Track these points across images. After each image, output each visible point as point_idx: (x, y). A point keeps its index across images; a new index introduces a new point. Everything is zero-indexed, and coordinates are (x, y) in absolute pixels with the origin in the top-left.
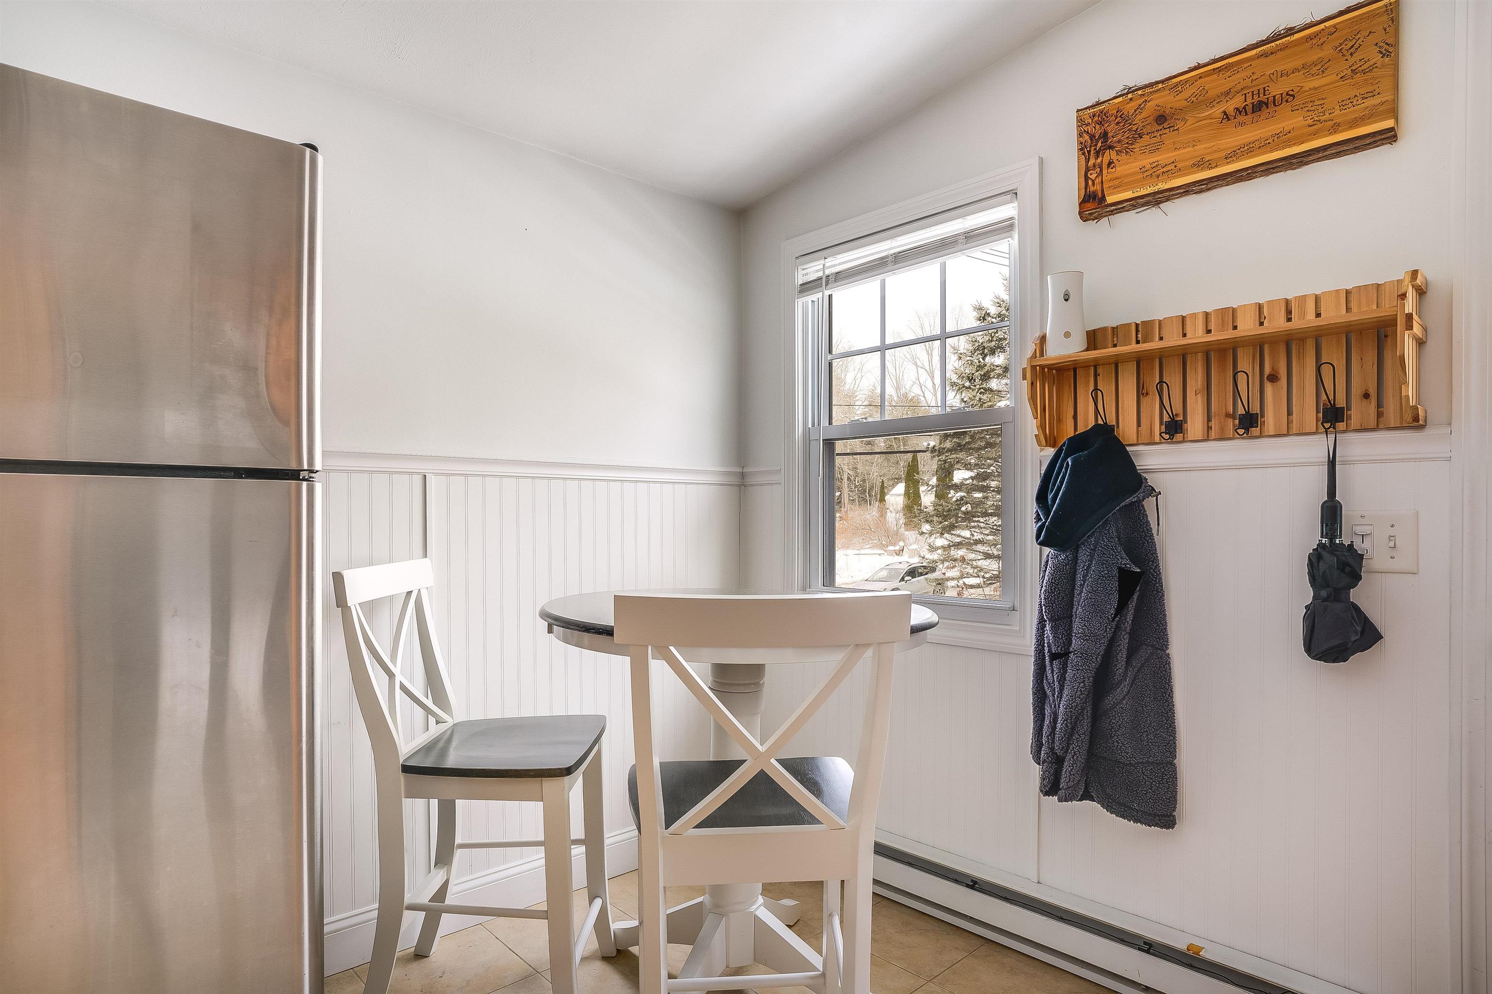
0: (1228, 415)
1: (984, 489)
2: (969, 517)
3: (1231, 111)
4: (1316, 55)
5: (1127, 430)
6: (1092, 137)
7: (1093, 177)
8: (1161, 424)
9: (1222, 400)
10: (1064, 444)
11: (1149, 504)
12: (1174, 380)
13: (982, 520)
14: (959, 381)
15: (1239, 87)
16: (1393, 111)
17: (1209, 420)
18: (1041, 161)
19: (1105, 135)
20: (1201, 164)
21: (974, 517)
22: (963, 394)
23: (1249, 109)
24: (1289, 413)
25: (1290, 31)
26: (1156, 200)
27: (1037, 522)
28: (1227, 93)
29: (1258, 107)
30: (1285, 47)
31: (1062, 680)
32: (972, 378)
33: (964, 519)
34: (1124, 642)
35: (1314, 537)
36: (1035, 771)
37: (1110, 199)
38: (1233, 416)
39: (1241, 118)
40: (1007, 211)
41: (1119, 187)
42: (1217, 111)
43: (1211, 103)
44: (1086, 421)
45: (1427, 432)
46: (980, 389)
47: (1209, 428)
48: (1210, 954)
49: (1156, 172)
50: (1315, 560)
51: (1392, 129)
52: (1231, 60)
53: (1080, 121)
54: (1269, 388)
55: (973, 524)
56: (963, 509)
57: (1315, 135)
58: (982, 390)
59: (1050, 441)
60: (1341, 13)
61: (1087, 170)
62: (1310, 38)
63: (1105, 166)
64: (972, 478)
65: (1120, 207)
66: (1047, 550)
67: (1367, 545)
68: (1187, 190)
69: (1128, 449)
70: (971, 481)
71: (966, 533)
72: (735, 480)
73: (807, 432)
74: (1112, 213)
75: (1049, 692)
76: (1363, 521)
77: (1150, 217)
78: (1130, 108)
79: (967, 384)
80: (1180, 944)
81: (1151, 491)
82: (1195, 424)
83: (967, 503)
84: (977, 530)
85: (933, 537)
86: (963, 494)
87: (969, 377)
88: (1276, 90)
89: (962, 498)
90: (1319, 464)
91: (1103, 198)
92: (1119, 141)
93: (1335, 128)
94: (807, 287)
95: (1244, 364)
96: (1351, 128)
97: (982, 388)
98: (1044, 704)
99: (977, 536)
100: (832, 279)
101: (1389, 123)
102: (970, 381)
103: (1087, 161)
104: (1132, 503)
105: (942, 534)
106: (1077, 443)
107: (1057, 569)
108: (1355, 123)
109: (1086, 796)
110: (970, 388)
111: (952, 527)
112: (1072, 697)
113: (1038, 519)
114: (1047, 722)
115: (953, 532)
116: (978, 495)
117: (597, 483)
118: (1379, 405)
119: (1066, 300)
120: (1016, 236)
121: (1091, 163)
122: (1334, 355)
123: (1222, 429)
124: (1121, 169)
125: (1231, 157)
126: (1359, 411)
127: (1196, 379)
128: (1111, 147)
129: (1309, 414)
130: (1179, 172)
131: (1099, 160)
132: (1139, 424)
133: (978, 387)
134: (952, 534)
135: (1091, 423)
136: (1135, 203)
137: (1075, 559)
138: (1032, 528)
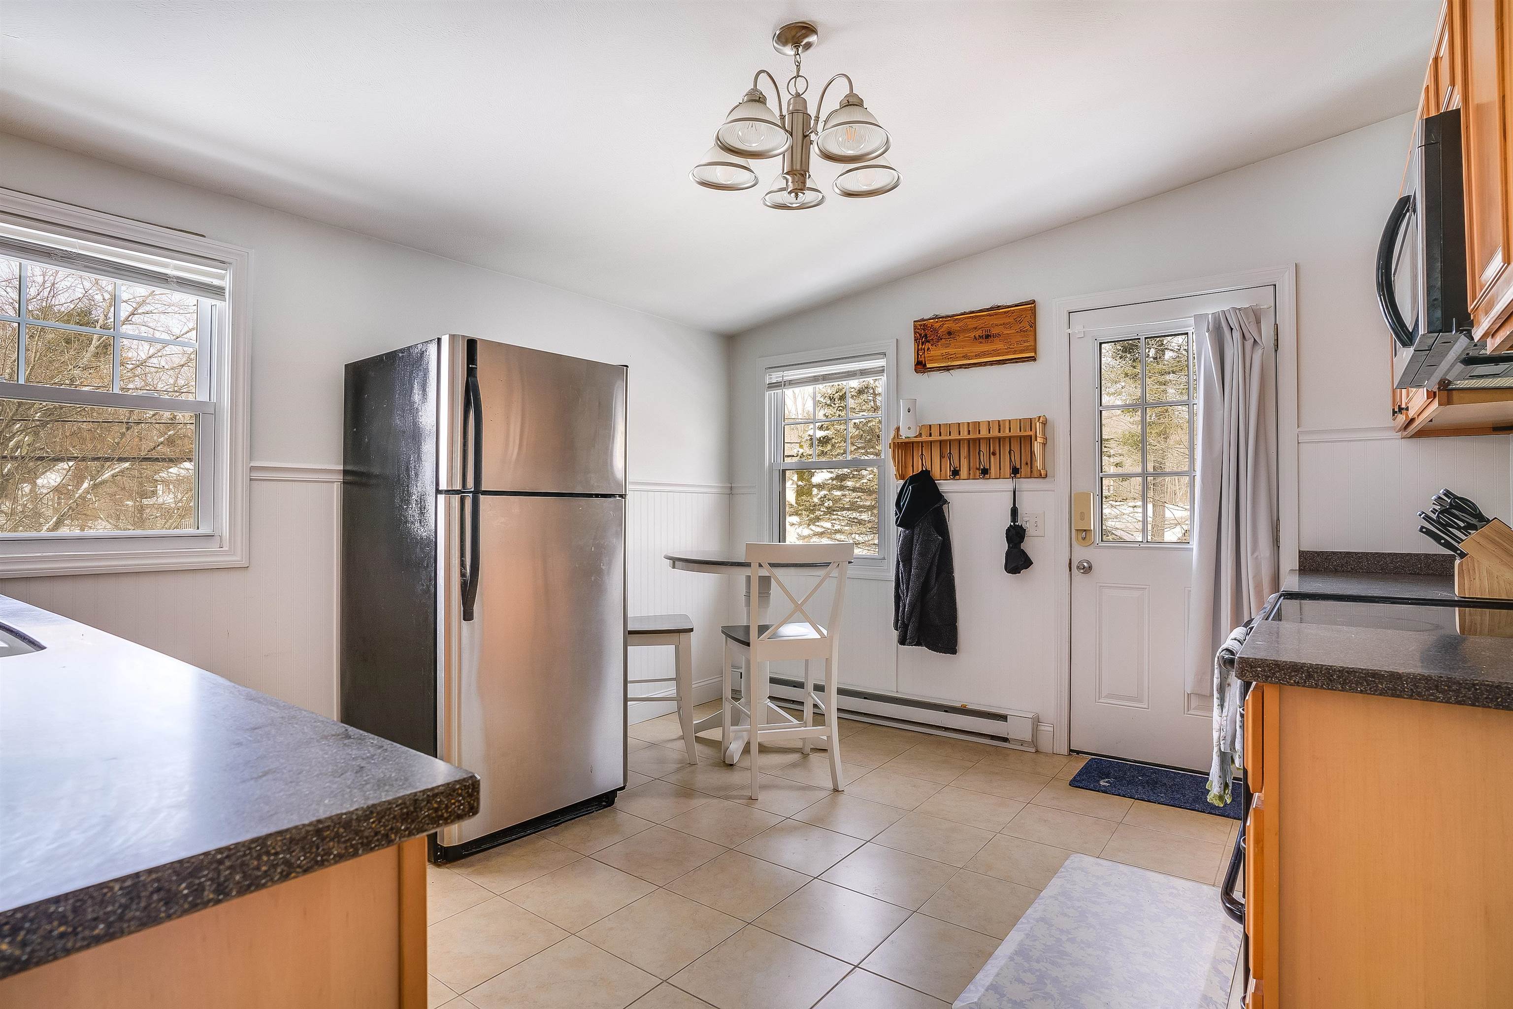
0: (977, 469)
1: (842, 488)
2: (830, 511)
3: (977, 336)
4: (1007, 320)
5: (936, 472)
6: (920, 335)
7: (921, 354)
8: (950, 471)
9: (975, 463)
10: (907, 479)
11: (945, 507)
12: (955, 453)
13: (839, 513)
14: (822, 399)
15: (980, 327)
16: (1035, 350)
17: (970, 470)
18: (897, 340)
19: (926, 336)
20: (966, 357)
21: (834, 511)
22: (826, 411)
23: (984, 336)
24: (1000, 469)
25: (999, 307)
26: (947, 369)
27: (896, 516)
28: (976, 328)
29: (987, 337)
30: (996, 314)
31: (907, 589)
32: (833, 397)
33: (825, 514)
34: (935, 569)
35: (1008, 523)
36: (895, 634)
37: (928, 366)
38: (979, 469)
39: (981, 340)
40: (880, 363)
41: (932, 361)
42: (972, 335)
43: (969, 330)
44: (918, 469)
45: (1047, 479)
46: (839, 407)
47: (970, 474)
48: (970, 707)
49: (948, 357)
50: (1008, 531)
51: (1034, 357)
52: (977, 314)
53: (915, 327)
54: (992, 457)
55: (834, 517)
56: (826, 504)
57: (1007, 353)
58: (841, 408)
59: (902, 477)
60: (1016, 306)
61: (918, 350)
62: (1005, 312)
63: (926, 350)
64: (832, 479)
65: (932, 369)
66: (900, 529)
67: (1028, 525)
68: (960, 367)
69: (936, 482)
70: (831, 481)
71: (828, 525)
72: (728, 491)
73: (771, 465)
74: (929, 371)
75: (902, 595)
76: (1026, 515)
77: (945, 375)
78: (937, 325)
79: (829, 402)
80: (958, 705)
81: (945, 502)
82: (964, 472)
83: (829, 500)
84: (837, 522)
85: (801, 527)
86: (826, 492)
87: (830, 397)
88: (994, 331)
89: (825, 496)
90: (1010, 491)
91: (925, 365)
92: (932, 340)
93: (1015, 353)
94: (772, 386)
95: (984, 448)
96: (1020, 353)
97: (841, 406)
98: (899, 601)
99: (837, 527)
100: (787, 383)
101: (1032, 354)
102: (831, 400)
103: (918, 346)
104: (938, 507)
105: (809, 525)
106: (913, 480)
107: (905, 537)
108: (1022, 352)
109: (918, 644)
110: (831, 406)
111: (818, 519)
112: (913, 595)
113: (896, 514)
114: (901, 609)
115: (817, 524)
116: (838, 493)
117: (649, 492)
118: (1031, 468)
119: (909, 412)
120: (885, 375)
121: (920, 346)
122: (1016, 447)
123: (975, 475)
124: (932, 353)
125: (977, 356)
126: (1024, 470)
127: (964, 452)
128: (929, 342)
129: (1007, 470)
130: (957, 359)
131: (924, 346)
132: (941, 471)
133: (837, 405)
134: (816, 526)
135: (920, 470)
136: (939, 369)
137: (913, 533)
138: (893, 518)
